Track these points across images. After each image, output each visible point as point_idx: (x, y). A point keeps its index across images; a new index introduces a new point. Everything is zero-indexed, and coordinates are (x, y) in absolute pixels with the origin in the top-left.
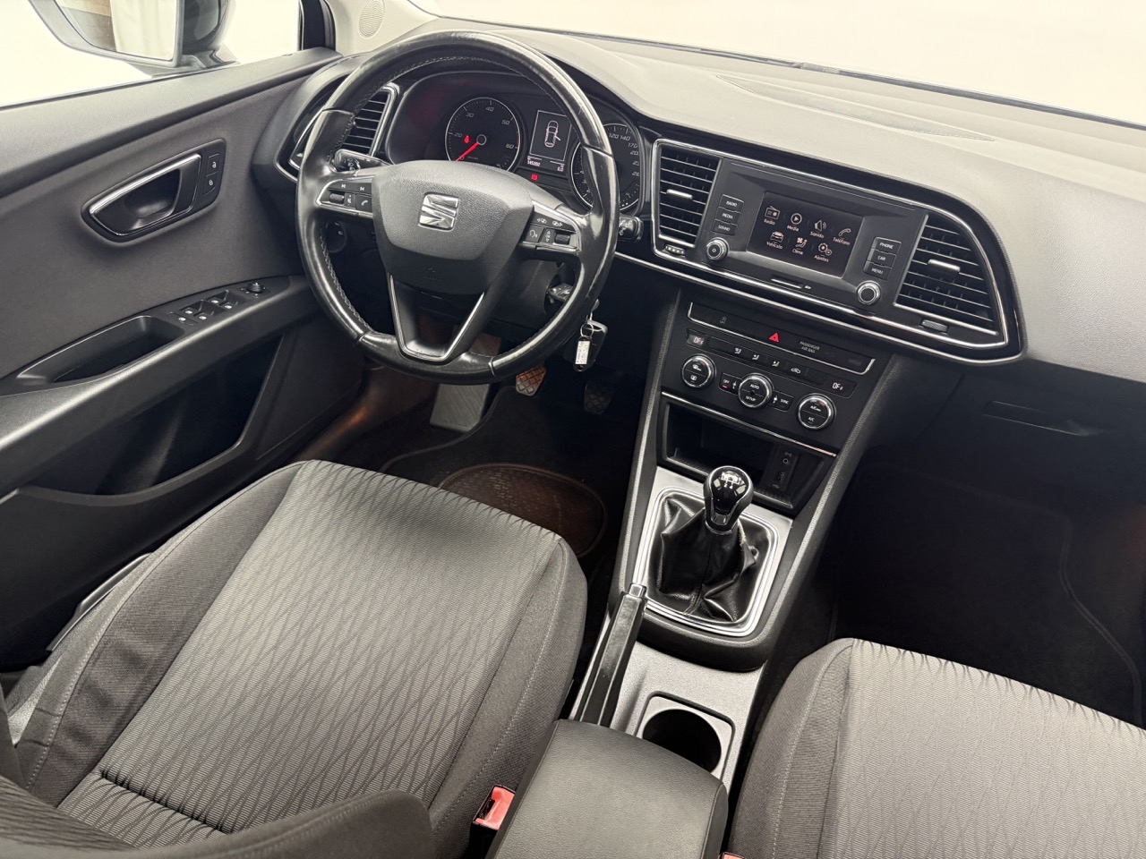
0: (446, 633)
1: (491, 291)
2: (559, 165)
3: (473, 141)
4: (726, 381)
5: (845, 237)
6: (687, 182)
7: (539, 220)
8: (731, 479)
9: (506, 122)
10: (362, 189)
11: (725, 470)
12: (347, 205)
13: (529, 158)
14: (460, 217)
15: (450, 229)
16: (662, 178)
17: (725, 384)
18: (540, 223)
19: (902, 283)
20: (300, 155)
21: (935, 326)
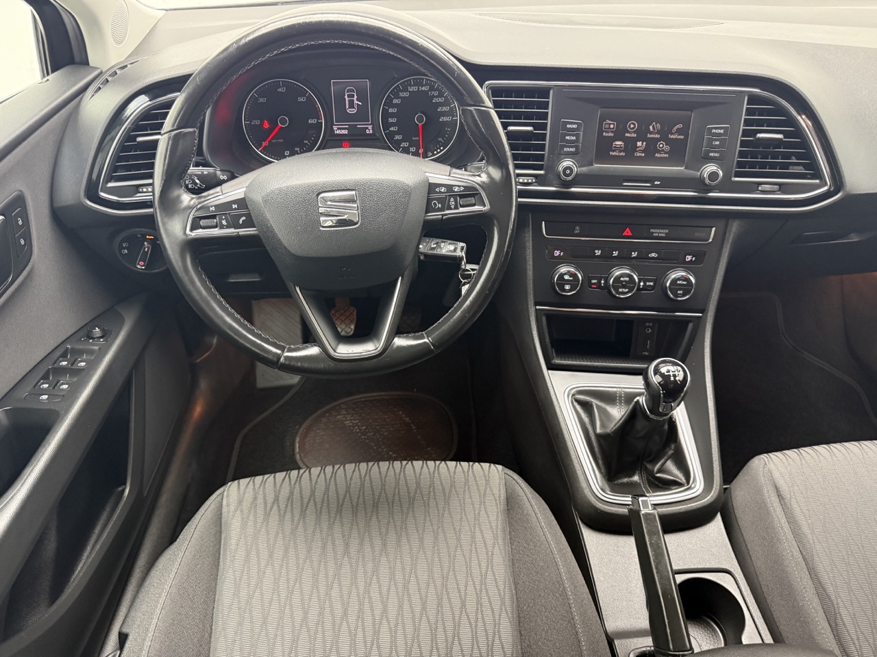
1: (406, 273)
2: (367, 128)
3: (274, 125)
4: (594, 281)
5: (679, 132)
6: (519, 116)
7: (437, 190)
9: (301, 99)
10: (235, 206)
12: (222, 227)
13: (335, 129)
14: (364, 212)
15: (357, 223)
17: (594, 284)
18: (440, 192)
19: (737, 159)
20: (110, 185)
21: (767, 188)
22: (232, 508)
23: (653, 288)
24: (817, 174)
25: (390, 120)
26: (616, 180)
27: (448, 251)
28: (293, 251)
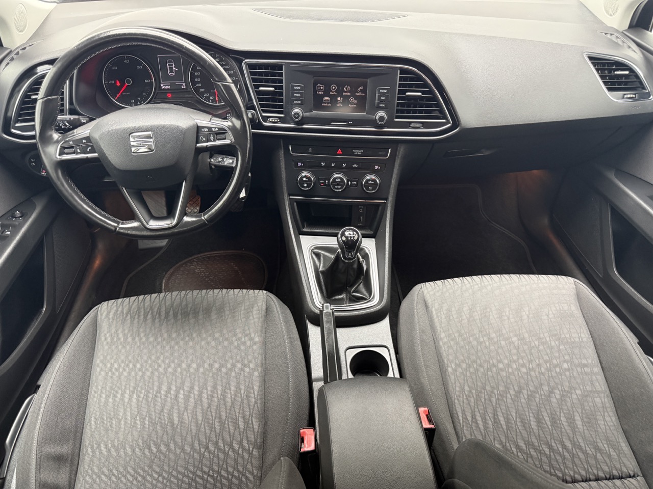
0: (230, 366)
1: (188, 178)
2: (182, 85)
3: (123, 84)
4: (322, 181)
5: (361, 91)
6: (267, 81)
7: (203, 130)
8: (350, 234)
9: (139, 67)
10: (84, 141)
11: (345, 231)
12: (77, 153)
13: (162, 85)
14: (156, 142)
15: (153, 150)
16: (253, 82)
17: (322, 183)
18: (204, 131)
19: (396, 108)
20: (17, 125)
21: (416, 125)
22: (103, 316)
23: (356, 185)
24: (445, 117)
25: (196, 80)
26: (327, 121)
27: (228, 164)
28: (117, 166)
